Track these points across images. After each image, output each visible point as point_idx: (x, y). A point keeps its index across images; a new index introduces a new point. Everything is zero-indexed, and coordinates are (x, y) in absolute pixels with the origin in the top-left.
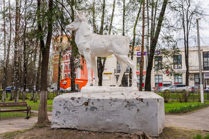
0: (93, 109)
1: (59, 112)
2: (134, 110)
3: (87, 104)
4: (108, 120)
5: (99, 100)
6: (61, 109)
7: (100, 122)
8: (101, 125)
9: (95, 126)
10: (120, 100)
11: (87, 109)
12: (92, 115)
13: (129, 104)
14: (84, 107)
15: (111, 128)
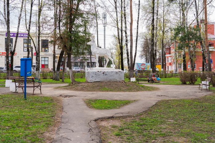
0: (106, 75)
1: (93, 76)
2: (118, 75)
3: (104, 73)
4: (110, 78)
5: (108, 72)
6: (94, 75)
7: (108, 79)
8: (108, 80)
9: (106, 80)
10: (114, 72)
11: (104, 75)
12: (105, 77)
13: (117, 73)
14: (103, 74)
15: (111, 80)
